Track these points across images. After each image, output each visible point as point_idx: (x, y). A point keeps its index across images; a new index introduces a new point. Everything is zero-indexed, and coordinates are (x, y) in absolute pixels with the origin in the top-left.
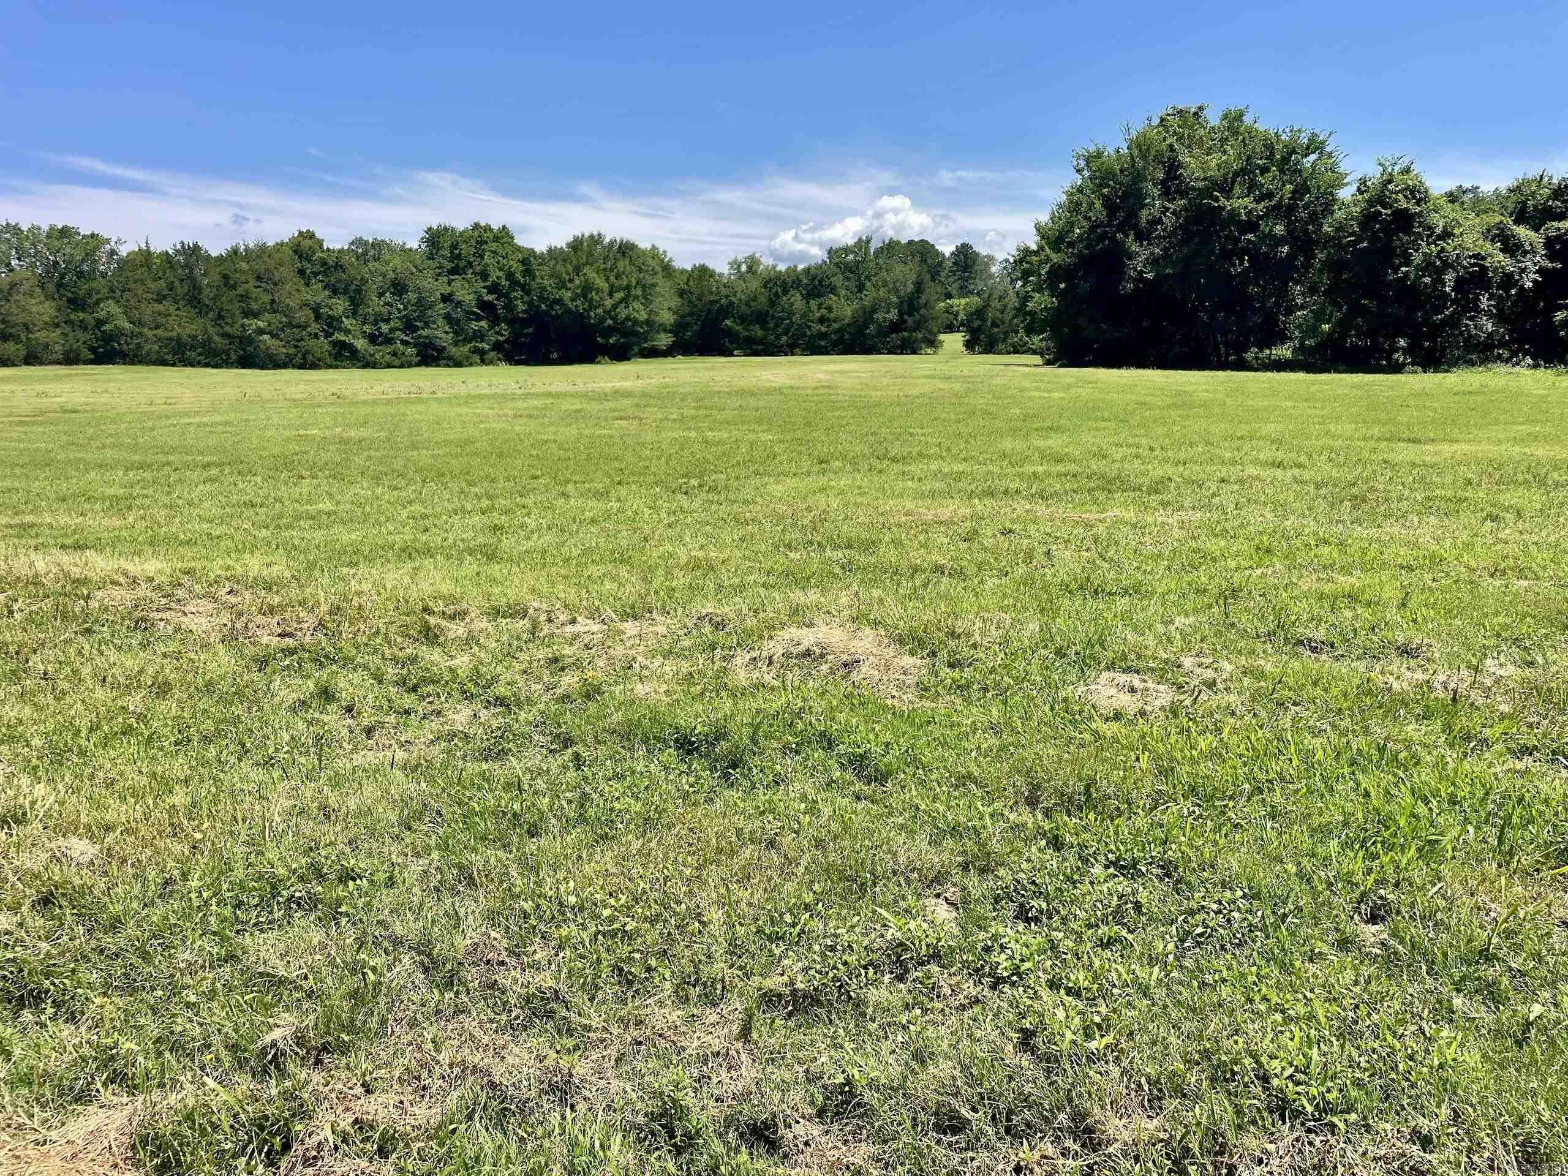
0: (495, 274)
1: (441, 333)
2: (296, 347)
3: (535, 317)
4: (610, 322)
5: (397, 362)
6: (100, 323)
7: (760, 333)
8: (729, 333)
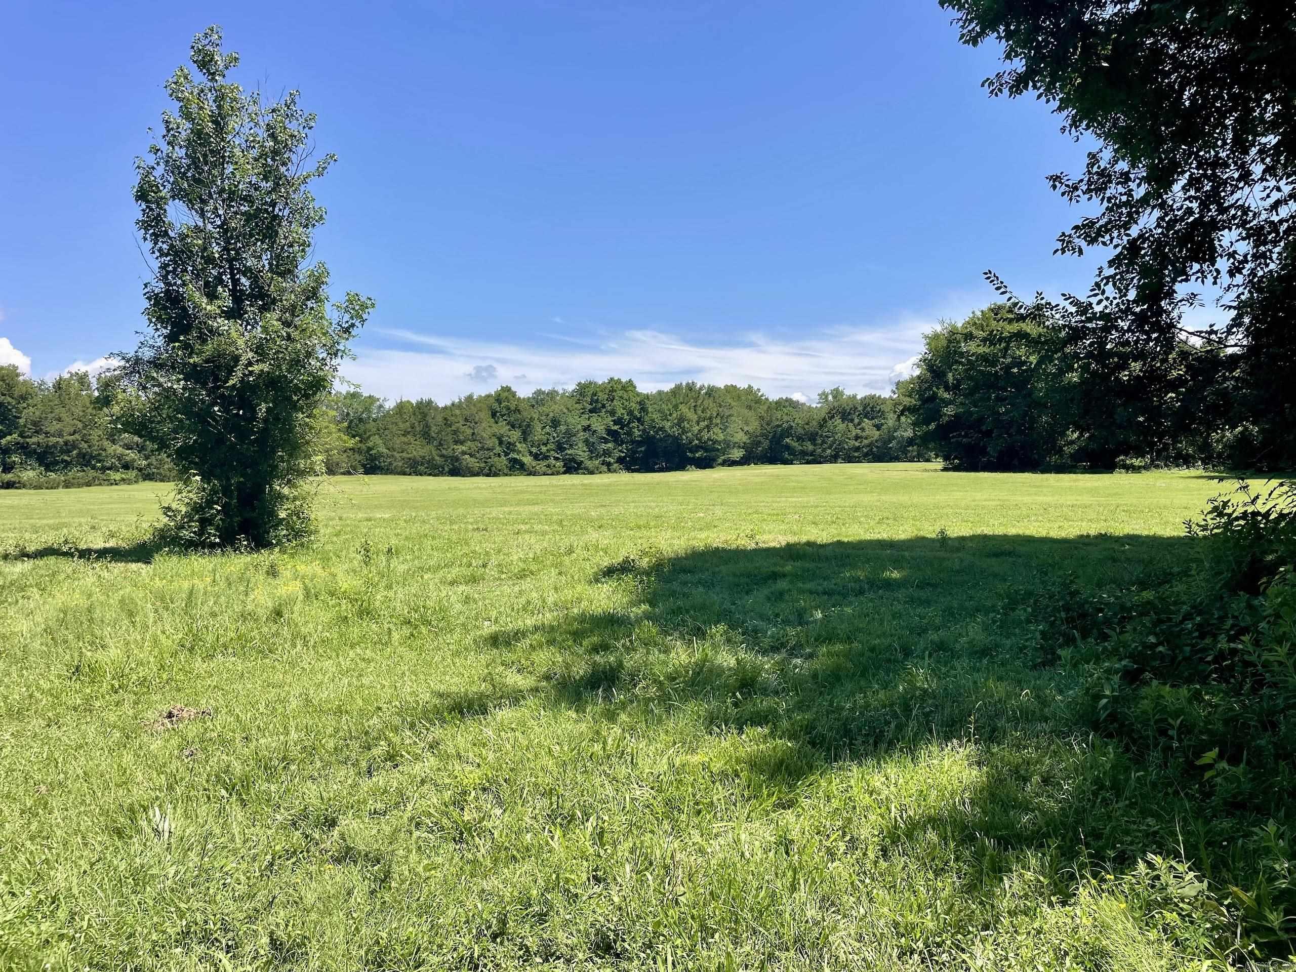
0: (620, 412)
1: (580, 452)
2: (486, 462)
3: (648, 440)
4: (696, 442)
5: (550, 472)
6: (370, 449)
7: (811, 447)
8: (788, 447)
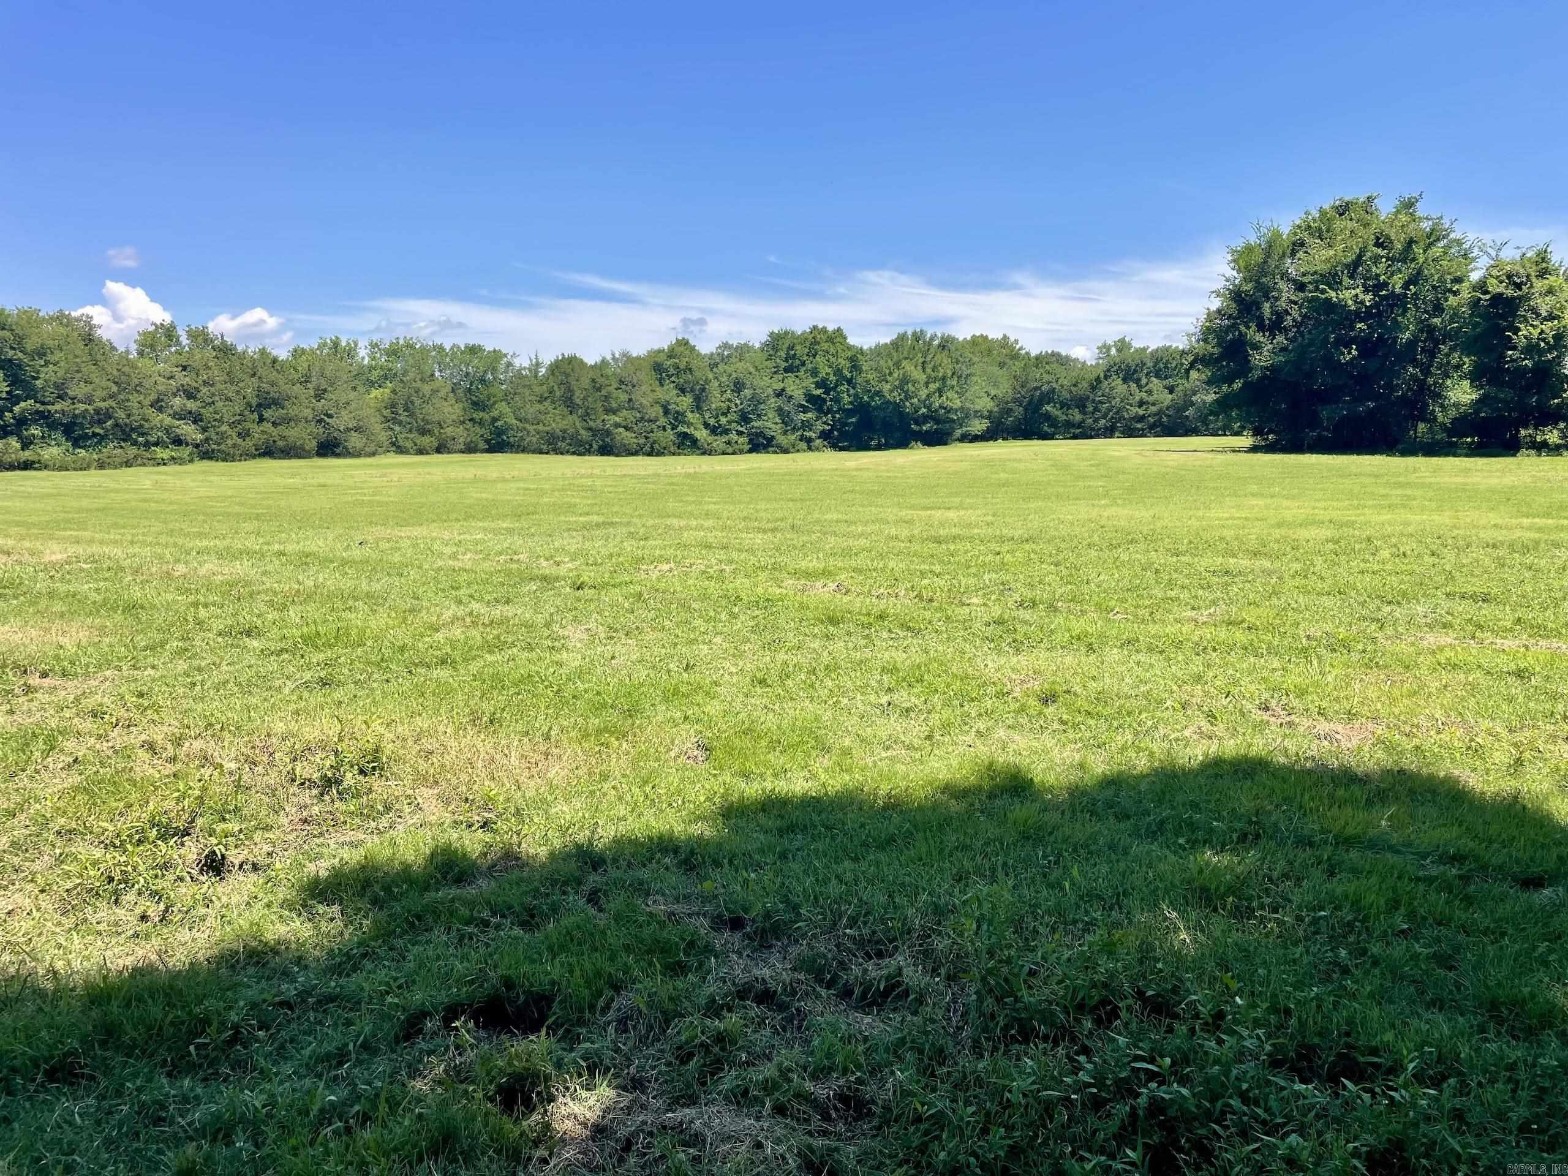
0: (824, 371)
1: (770, 424)
2: (647, 438)
3: (861, 409)
4: (924, 410)
5: (730, 450)
6: (495, 420)
7: (1079, 417)
8: (1048, 417)
